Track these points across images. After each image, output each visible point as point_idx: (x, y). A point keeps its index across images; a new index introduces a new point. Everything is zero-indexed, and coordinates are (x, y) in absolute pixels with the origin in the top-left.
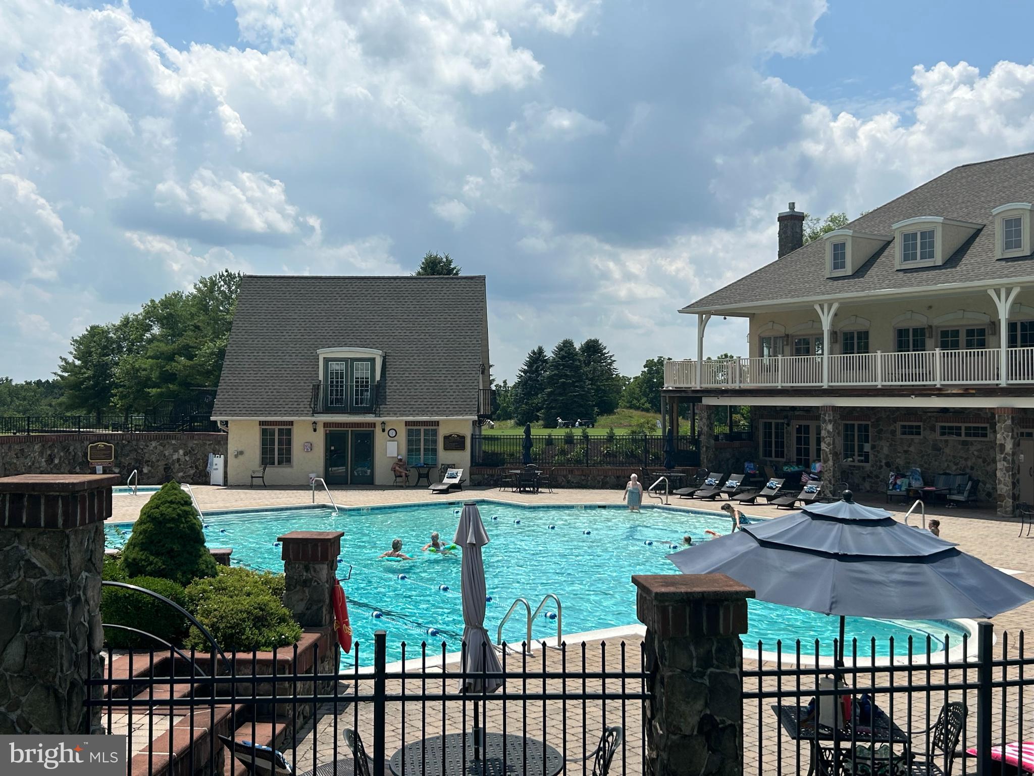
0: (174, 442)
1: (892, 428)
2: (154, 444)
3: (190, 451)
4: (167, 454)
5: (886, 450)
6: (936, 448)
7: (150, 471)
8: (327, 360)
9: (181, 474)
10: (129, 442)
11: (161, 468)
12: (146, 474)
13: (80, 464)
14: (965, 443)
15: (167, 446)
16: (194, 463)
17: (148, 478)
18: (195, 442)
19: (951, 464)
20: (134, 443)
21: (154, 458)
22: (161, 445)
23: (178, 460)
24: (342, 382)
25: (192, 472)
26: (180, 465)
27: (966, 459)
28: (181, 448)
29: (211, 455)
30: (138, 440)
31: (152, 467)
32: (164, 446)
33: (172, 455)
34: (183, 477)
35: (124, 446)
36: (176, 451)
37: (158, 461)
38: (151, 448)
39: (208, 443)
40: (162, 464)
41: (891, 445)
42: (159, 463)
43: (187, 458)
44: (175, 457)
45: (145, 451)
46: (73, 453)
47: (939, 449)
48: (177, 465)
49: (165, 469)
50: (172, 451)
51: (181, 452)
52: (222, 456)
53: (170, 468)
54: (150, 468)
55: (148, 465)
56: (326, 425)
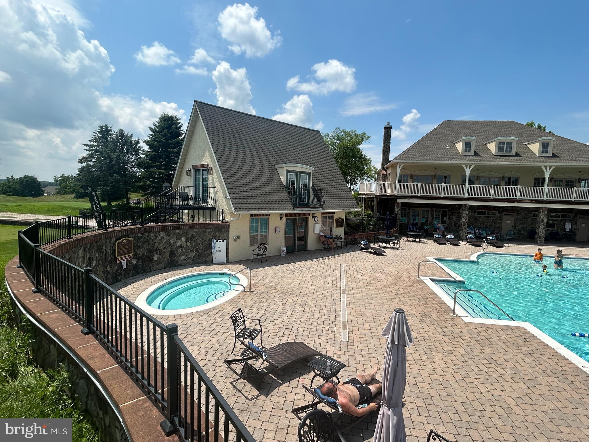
0: (178, 231)
1: (458, 211)
2: (162, 234)
3: (191, 238)
4: (172, 242)
5: (454, 219)
6: (476, 219)
7: (158, 258)
8: (288, 172)
9: (183, 257)
10: (142, 234)
11: (167, 255)
12: (156, 261)
13: (110, 262)
14: (488, 217)
15: (172, 235)
16: (195, 247)
17: (157, 264)
18: (195, 231)
19: (482, 224)
20: (147, 234)
21: (161, 246)
22: (166, 235)
23: (181, 246)
24: (294, 186)
25: (193, 254)
26: (182, 250)
27: (488, 223)
28: (183, 236)
29: (214, 240)
30: (149, 232)
31: (160, 254)
32: (169, 236)
33: (176, 242)
34: (184, 260)
35: (139, 238)
36: (179, 238)
37: (164, 248)
38: (160, 238)
39: (208, 230)
40: (168, 250)
41: (457, 218)
42: (166, 250)
43: (189, 244)
44: (179, 244)
45: (155, 241)
46: (105, 252)
47: (477, 219)
48: (180, 251)
49: (170, 254)
50: (175, 239)
51: (183, 239)
52: (225, 241)
53: (174, 253)
54: (158, 256)
55: (157, 254)
56: (287, 215)
